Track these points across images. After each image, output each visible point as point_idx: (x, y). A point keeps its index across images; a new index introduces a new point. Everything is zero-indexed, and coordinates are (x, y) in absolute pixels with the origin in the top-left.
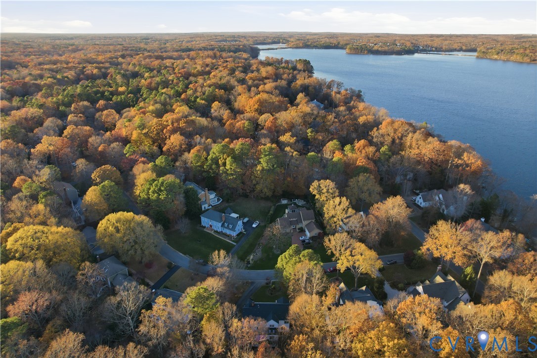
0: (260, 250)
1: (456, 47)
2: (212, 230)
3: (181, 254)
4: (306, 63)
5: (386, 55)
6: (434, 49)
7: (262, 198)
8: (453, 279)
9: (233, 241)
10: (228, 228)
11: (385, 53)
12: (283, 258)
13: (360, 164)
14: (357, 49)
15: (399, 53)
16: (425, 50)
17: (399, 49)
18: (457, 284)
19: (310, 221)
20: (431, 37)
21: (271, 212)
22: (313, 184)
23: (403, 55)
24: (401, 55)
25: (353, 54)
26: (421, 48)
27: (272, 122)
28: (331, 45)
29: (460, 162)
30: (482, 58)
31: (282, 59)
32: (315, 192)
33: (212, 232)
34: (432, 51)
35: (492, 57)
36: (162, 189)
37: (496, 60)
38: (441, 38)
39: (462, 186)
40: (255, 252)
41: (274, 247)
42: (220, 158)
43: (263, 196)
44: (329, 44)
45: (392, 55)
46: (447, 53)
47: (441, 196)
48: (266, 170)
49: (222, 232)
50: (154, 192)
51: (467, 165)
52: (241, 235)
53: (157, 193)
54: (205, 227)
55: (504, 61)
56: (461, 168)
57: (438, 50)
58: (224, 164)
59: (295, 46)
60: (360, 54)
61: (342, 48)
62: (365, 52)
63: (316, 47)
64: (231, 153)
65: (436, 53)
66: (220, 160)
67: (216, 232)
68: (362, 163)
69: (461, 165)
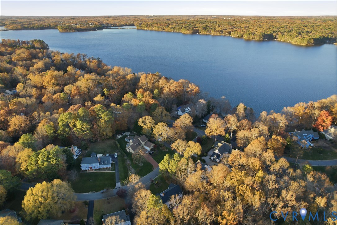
0: (131, 168)
1: (123, 23)
2: (93, 170)
3: (85, 193)
4: (41, 42)
5: (86, 31)
6: (112, 25)
7: (108, 139)
8: (224, 142)
9: (112, 170)
10: (105, 164)
11: (86, 30)
12: (163, 163)
13: (152, 102)
14: (67, 28)
15: (94, 29)
16: (108, 26)
17: (93, 27)
18: (227, 143)
19: (145, 142)
20: (105, 18)
21: (119, 145)
22: (139, 120)
23: (97, 30)
24: (96, 30)
25: (65, 32)
26: (105, 25)
27: (76, 90)
28: (44, 26)
29: (189, 89)
30: (139, 29)
31: (19, 40)
32: (142, 125)
33: (94, 171)
34: (112, 26)
35: (144, 29)
36: (50, 156)
37: (147, 30)
38: (111, 18)
39: (201, 101)
40: (130, 171)
41: (137, 163)
42: (70, 122)
43: (108, 138)
44: (43, 26)
45: (90, 31)
46: (120, 27)
47: (189, 108)
48: (107, 121)
49: (100, 168)
50: (43, 161)
51: (192, 90)
52: (113, 165)
53: (47, 161)
54: (86, 170)
55: (150, 30)
56: (190, 92)
57: (115, 26)
58: (75, 126)
59: (14, 28)
60: (70, 32)
61: (54, 28)
62: (73, 30)
63: (33, 28)
64: (77, 117)
65: (114, 28)
66: (70, 124)
67: (96, 170)
68: (153, 102)
69: (190, 91)
